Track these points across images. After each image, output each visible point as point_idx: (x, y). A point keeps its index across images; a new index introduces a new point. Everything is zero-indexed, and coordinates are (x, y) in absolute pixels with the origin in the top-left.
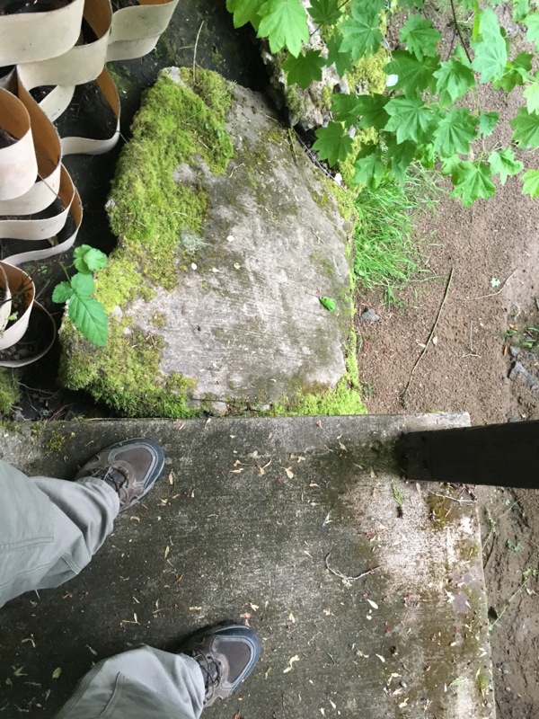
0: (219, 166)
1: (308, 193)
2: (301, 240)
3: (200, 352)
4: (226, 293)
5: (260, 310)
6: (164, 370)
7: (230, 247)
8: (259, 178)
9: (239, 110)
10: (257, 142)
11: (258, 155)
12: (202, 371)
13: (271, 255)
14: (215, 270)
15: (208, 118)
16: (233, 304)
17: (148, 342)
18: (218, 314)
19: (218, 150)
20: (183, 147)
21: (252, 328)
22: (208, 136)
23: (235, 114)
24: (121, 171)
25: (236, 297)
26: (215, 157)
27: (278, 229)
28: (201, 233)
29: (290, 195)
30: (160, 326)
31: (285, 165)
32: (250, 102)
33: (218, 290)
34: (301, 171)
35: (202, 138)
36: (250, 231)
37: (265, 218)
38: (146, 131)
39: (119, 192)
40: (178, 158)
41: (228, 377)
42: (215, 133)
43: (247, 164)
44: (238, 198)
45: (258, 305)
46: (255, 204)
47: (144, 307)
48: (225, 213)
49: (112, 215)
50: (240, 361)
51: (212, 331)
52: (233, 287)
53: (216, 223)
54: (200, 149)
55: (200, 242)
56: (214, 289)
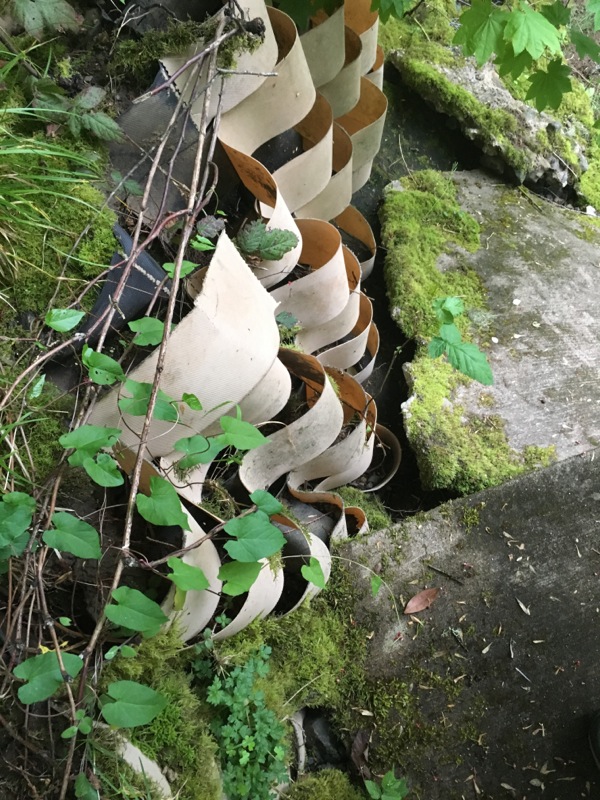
0: (473, 243)
1: (570, 233)
2: (587, 277)
3: (543, 418)
4: (540, 353)
5: (582, 358)
6: (516, 447)
7: (520, 309)
8: (514, 239)
9: (465, 191)
10: (496, 210)
11: (502, 221)
12: (554, 436)
13: (565, 303)
14: (517, 336)
15: (444, 207)
16: (551, 361)
17: (487, 425)
18: (542, 376)
19: (466, 230)
20: (434, 240)
21: (584, 378)
22: (451, 222)
23: (464, 196)
24: (393, 280)
25: (551, 354)
26: (466, 237)
27: (559, 276)
28: (487, 308)
29: (553, 241)
30: (491, 406)
31: (533, 219)
32: (471, 180)
33: (529, 353)
34: (551, 218)
35: (446, 227)
36: (531, 288)
37: (540, 270)
38: (398, 240)
39: (400, 298)
40: (434, 251)
41: (585, 433)
42: (456, 216)
43: (497, 231)
44: (504, 263)
45: (577, 354)
46: (523, 262)
47: (468, 393)
48: (500, 281)
49: (401, 321)
50: (589, 415)
51: (545, 393)
52: (543, 345)
53: (496, 293)
54: (449, 236)
55: (490, 315)
56: (526, 354)
